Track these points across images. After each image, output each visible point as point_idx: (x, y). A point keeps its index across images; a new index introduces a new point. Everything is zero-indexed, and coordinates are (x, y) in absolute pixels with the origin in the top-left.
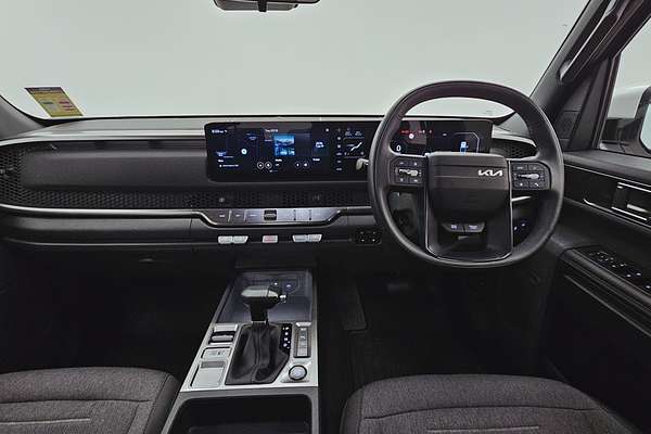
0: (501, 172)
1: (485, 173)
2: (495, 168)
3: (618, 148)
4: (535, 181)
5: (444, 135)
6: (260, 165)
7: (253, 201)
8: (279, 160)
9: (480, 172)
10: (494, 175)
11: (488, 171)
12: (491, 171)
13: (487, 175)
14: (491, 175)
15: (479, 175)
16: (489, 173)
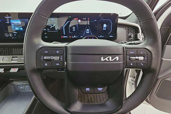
0: (117, 58)
1: (106, 59)
2: (113, 55)
4: (141, 62)
5: (95, 20)
6: (7, 35)
7: (8, 52)
8: (16, 33)
9: (102, 58)
10: (113, 60)
11: (108, 57)
12: (110, 58)
13: (107, 60)
14: (110, 60)
15: (102, 60)
16: (109, 59)
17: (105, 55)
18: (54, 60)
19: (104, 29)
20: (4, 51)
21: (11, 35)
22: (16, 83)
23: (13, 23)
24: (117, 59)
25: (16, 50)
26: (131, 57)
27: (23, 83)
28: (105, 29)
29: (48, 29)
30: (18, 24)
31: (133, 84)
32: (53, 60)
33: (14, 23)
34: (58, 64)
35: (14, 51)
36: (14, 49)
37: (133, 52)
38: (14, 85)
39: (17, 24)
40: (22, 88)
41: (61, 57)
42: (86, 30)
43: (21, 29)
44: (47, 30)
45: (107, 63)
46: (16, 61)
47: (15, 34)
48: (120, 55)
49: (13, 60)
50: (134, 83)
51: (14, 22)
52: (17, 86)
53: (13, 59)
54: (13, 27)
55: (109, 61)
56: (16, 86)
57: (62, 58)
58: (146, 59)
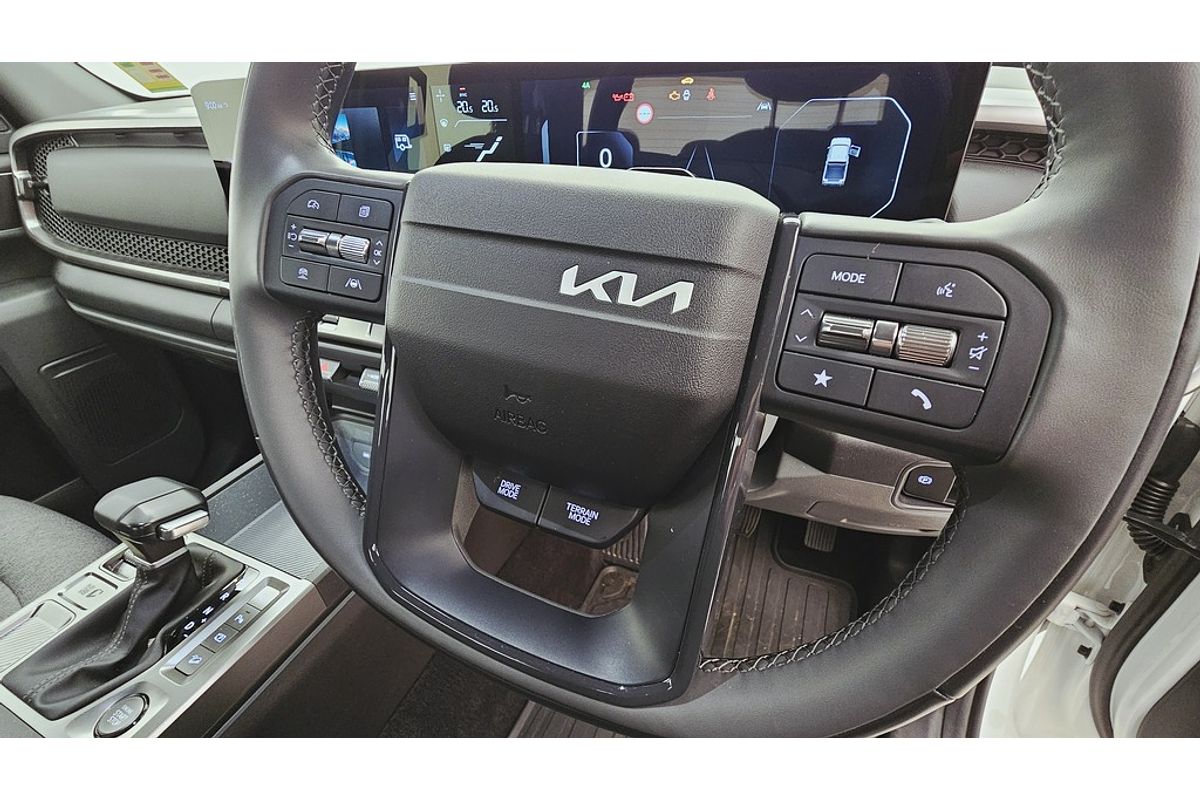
0: (683, 294)
1: (596, 287)
2: (654, 262)
4: (919, 372)
5: (764, 107)
9: (570, 275)
10: (641, 302)
11: (614, 275)
13: (601, 295)
14: (621, 300)
15: (562, 291)
17: (596, 254)
18: (341, 257)
19: (825, 181)
28: (841, 182)
31: (1085, 651)
32: (339, 253)
34: (354, 285)
41: (379, 248)
45: (599, 314)
50: (1096, 646)
52: (354, 441)
55: (614, 305)
56: (348, 441)
57: (379, 252)
58: (977, 353)
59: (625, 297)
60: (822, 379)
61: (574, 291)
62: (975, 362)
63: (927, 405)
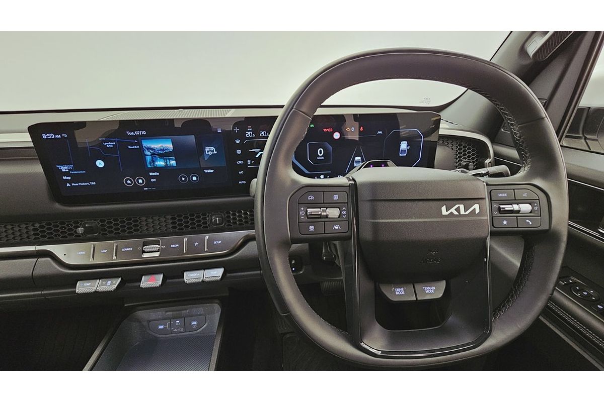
0: (476, 207)
1: (453, 210)
2: (468, 200)
3: (581, 143)
4: (526, 216)
5: (379, 132)
6: (129, 182)
7: (129, 228)
8: (156, 174)
9: (444, 208)
10: (467, 213)
11: (457, 206)
12: (462, 207)
13: (456, 213)
14: (461, 213)
15: (443, 214)
16: (458, 210)
17: (450, 201)
18: (328, 218)
19: (400, 155)
20: (128, 224)
21: (140, 181)
22: (143, 314)
23: (149, 149)
24: (477, 211)
25: (150, 220)
26: (501, 206)
27: (166, 312)
28: (405, 154)
29: (249, 161)
30: (163, 150)
32: (327, 216)
33: (152, 149)
34: (337, 228)
35: (144, 223)
36: (144, 218)
37: (505, 195)
38: (139, 321)
39: (161, 150)
40: (162, 327)
41: (344, 210)
42: (354, 158)
43: (173, 163)
44: (246, 162)
45: (457, 219)
46: (157, 254)
47: (153, 177)
48: (480, 201)
49: (146, 250)
51: (153, 146)
52: (149, 321)
53: (146, 248)
54: (149, 158)
55: (460, 215)
56: (145, 323)
57: (345, 212)
58: (536, 208)
59: (462, 212)
60: (505, 222)
61: (447, 213)
62: (536, 211)
63: (531, 223)
